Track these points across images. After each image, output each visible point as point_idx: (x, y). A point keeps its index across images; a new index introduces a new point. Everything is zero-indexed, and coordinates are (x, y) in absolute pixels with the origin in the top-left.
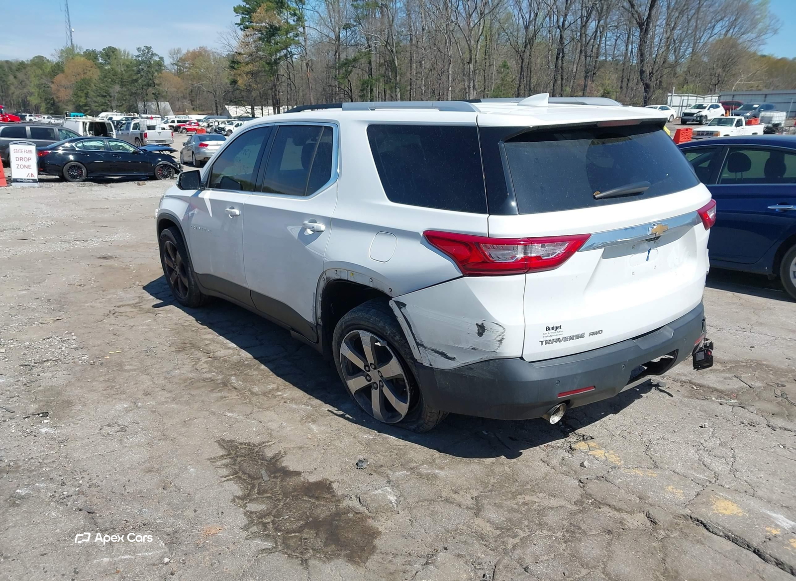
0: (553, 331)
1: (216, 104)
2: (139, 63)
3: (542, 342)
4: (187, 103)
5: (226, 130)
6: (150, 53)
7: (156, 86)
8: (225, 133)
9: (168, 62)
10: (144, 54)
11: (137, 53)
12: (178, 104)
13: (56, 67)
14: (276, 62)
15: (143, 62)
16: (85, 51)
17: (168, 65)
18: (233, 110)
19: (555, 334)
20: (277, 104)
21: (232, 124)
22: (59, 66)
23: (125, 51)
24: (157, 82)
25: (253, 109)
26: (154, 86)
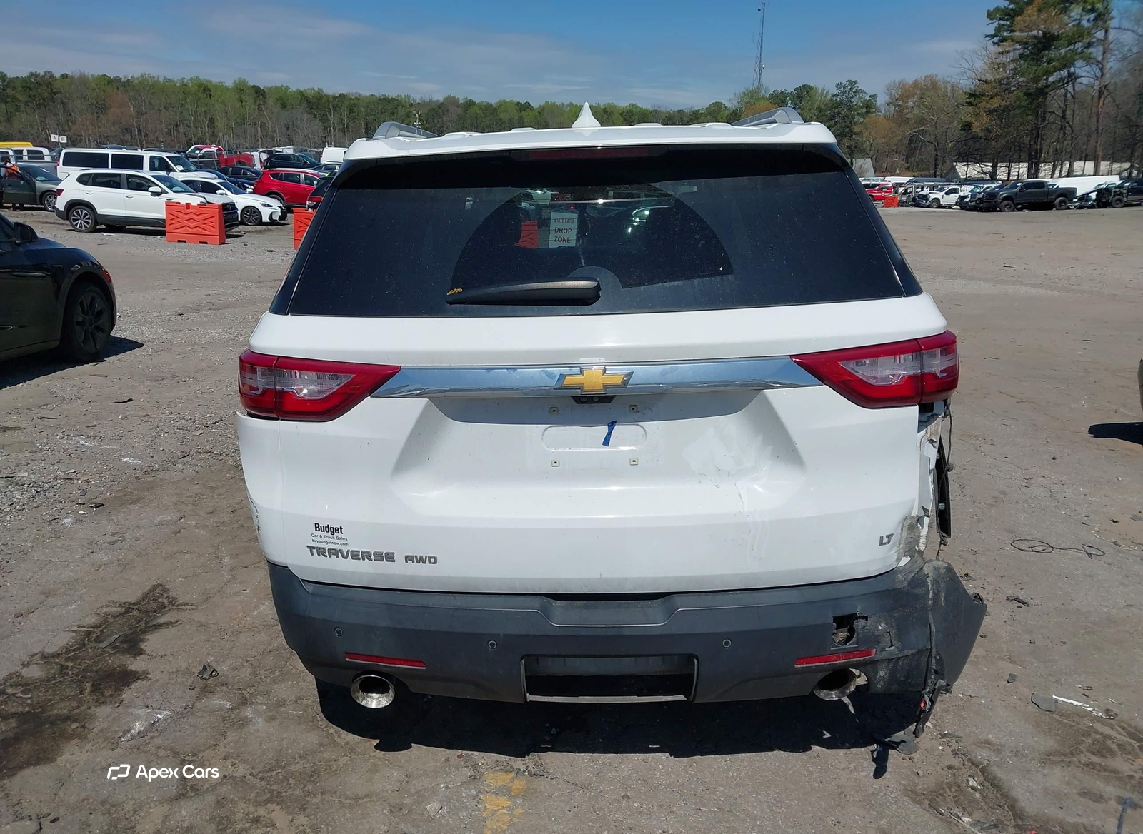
0: (329, 534)
1: (936, 159)
2: (835, 105)
3: (311, 548)
4: (899, 160)
5: (930, 199)
6: (854, 90)
7: (853, 136)
8: (928, 203)
9: (881, 100)
10: (844, 92)
11: (835, 92)
12: (886, 162)
13: (732, 116)
14: (1042, 92)
15: (841, 103)
16: (772, 92)
17: (880, 105)
18: (962, 169)
19: (332, 540)
20: (1036, 159)
21: (941, 190)
22: (736, 114)
23: (823, 90)
24: (856, 129)
25: (994, 167)
26: (851, 136)
